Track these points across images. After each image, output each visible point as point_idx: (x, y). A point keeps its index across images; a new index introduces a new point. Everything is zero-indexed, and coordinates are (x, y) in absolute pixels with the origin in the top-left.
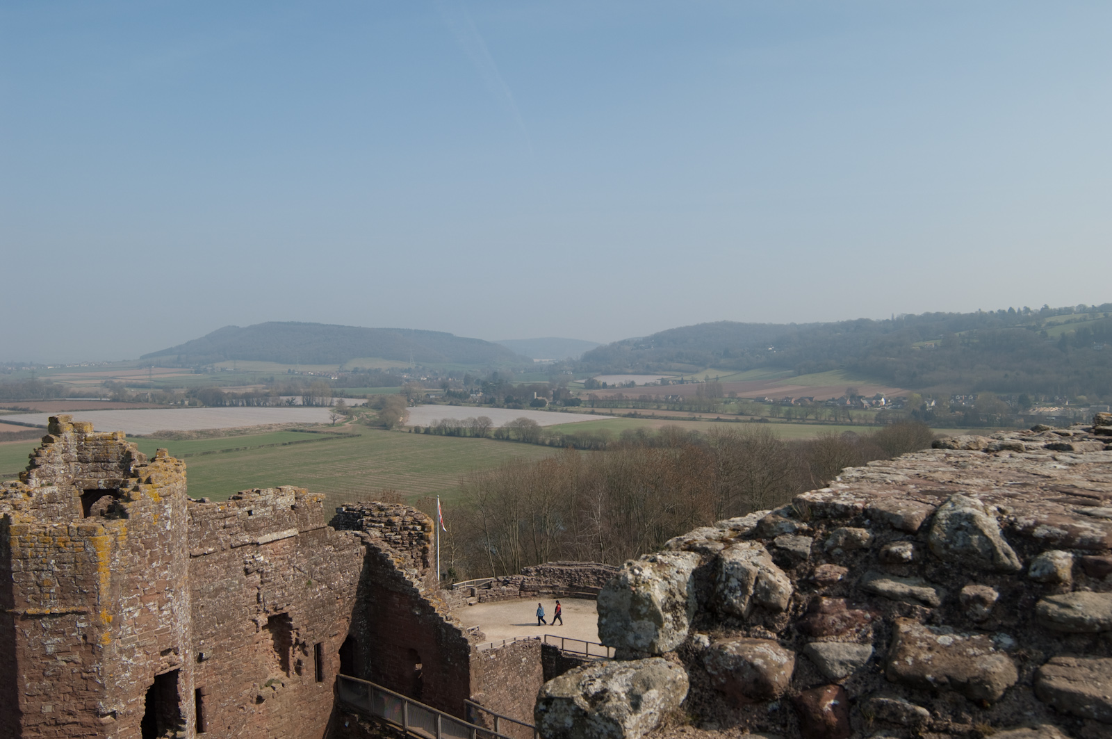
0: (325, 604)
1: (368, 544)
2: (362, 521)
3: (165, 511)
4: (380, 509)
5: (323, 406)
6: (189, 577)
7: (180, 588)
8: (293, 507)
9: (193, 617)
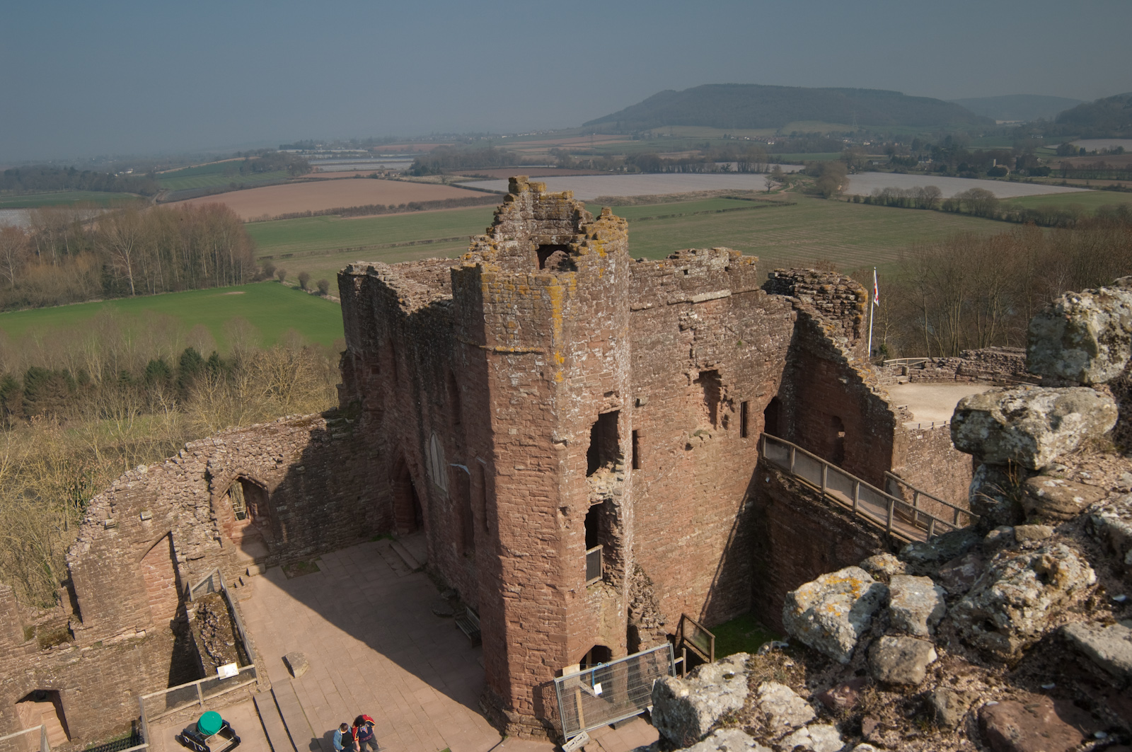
0: (754, 365)
1: (799, 310)
2: (794, 288)
3: (609, 266)
4: (813, 276)
5: (758, 172)
6: (630, 329)
7: (621, 338)
8: (727, 269)
9: (632, 366)
